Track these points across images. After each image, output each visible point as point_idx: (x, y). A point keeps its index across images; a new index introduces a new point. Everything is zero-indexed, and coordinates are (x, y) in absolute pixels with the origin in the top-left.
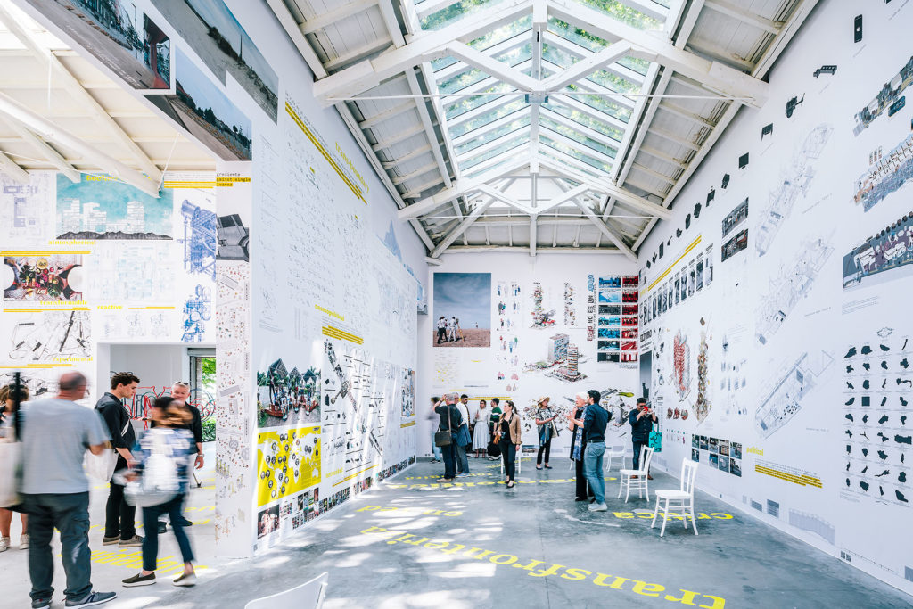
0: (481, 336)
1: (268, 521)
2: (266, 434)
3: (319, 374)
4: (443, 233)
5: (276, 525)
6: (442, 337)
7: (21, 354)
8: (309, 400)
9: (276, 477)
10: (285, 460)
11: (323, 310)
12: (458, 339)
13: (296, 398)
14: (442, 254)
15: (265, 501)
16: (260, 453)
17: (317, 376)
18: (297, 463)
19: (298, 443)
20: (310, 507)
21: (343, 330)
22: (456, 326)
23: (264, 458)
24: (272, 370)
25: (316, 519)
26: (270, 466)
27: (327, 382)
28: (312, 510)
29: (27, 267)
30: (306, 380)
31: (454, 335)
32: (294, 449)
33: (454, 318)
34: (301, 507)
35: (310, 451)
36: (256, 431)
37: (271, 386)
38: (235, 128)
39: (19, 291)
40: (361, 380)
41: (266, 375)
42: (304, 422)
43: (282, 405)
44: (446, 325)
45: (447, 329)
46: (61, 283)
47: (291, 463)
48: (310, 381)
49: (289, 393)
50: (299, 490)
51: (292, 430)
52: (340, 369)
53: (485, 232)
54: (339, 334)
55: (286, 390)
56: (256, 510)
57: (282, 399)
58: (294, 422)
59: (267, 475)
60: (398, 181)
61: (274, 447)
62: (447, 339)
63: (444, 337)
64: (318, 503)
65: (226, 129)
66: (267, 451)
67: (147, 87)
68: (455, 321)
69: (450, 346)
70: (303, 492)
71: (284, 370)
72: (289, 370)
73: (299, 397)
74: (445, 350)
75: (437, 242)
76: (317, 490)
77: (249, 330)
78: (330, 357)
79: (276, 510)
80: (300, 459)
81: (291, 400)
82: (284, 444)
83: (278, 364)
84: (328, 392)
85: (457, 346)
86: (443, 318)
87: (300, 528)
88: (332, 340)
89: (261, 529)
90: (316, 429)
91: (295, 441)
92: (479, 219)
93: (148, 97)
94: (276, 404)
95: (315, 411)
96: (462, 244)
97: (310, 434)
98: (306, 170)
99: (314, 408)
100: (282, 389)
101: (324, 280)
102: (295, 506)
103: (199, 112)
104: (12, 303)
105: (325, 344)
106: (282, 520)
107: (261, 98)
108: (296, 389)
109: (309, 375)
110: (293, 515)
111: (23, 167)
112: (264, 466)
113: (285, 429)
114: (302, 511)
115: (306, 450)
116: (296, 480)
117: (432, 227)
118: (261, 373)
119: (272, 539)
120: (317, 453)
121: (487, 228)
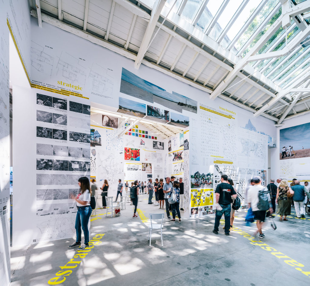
0: (305, 152)
1: (195, 211)
2: (193, 190)
3: (213, 174)
4: (282, 113)
5: (197, 213)
6: (284, 155)
7: (175, 172)
8: (208, 181)
9: (197, 200)
10: (200, 197)
11: (214, 156)
12: (292, 155)
13: (204, 181)
14: (282, 122)
15: (193, 206)
16: (192, 194)
17: (212, 175)
18: (204, 198)
19: (204, 193)
20: (209, 211)
21: (223, 161)
22: (292, 150)
23: (193, 195)
24: (195, 174)
25: (211, 214)
26: (195, 198)
27: (216, 176)
28: (210, 212)
29: (176, 154)
30: (207, 176)
31: (290, 154)
32: (203, 194)
33: (290, 146)
34: (206, 210)
35: (209, 195)
36: (190, 189)
37: (195, 178)
38: (185, 121)
39: (175, 159)
40: (232, 175)
41: (193, 176)
42: (206, 187)
43: (199, 183)
44: (286, 150)
45: (287, 151)
46: (180, 156)
47: (202, 198)
48: (209, 176)
49: (201, 180)
50: (205, 205)
51: (202, 190)
52: (222, 172)
53: (305, 105)
54: (221, 162)
55: (200, 179)
56: (190, 208)
57: (199, 181)
58: (203, 187)
59: (194, 200)
60: (251, 105)
61: (196, 193)
62: (287, 156)
63: (285, 155)
64: (212, 210)
65: (182, 122)
66: (194, 194)
67: (167, 122)
68: (291, 147)
69: (288, 158)
70: (206, 206)
71: (199, 174)
72: (201, 174)
73: (205, 181)
74: (286, 161)
75: (279, 118)
76: (211, 207)
77: (189, 165)
78: (217, 170)
79: (197, 209)
80: (205, 197)
81: (202, 182)
82: (199, 193)
83: (197, 173)
84: (216, 179)
85: (292, 158)
86: (284, 147)
87: (205, 216)
88: (217, 164)
89: (192, 213)
90: (211, 190)
91: (203, 192)
92: (298, 101)
93: (168, 124)
94: (197, 182)
95: (211, 185)
96: (293, 114)
97: (209, 191)
98: (207, 120)
99: (211, 184)
100: (199, 179)
101: (214, 148)
102: (203, 209)
103: (176, 122)
104: (174, 162)
105: (215, 166)
106: (199, 212)
107: (192, 110)
108: (204, 179)
109: (208, 175)
110: (203, 211)
111: (175, 134)
112: (193, 198)
113: (200, 189)
114: (206, 211)
115: (207, 195)
116: (204, 203)
117: (275, 113)
118: (192, 175)
119: (196, 216)
120: (212, 196)
121: (305, 104)
